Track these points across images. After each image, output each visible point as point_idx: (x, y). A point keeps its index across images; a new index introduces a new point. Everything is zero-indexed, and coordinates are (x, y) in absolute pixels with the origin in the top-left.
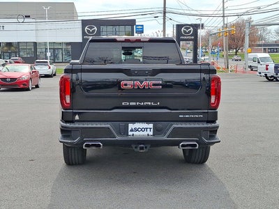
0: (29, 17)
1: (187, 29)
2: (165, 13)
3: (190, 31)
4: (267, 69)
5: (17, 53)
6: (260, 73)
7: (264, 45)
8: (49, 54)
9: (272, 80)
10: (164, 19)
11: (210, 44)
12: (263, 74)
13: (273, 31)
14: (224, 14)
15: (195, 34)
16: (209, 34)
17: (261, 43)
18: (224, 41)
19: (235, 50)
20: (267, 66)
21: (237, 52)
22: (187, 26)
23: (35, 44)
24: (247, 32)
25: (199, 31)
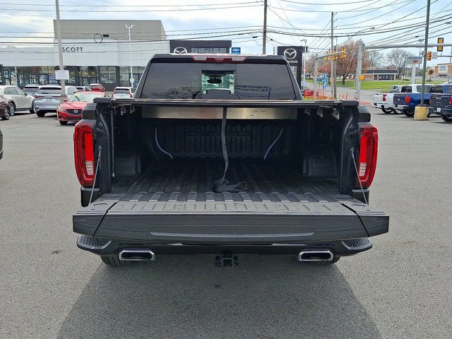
0: (108, 36)
1: (290, 51)
2: (265, 32)
3: (294, 54)
4: (384, 100)
5: (97, 79)
6: (375, 104)
7: (375, 71)
8: (132, 80)
9: (389, 113)
10: (264, 39)
11: (316, 70)
12: (379, 106)
13: (385, 55)
14: (332, 33)
15: (299, 58)
16: (315, 58)
17: (371, 68)
18: (332, 67)
19: (342, 77)
20: (384, 96)
21: (344, 78)
22: (291, 48)
23: (118, 68)
24: (360, 55)
25: (303, 54)
